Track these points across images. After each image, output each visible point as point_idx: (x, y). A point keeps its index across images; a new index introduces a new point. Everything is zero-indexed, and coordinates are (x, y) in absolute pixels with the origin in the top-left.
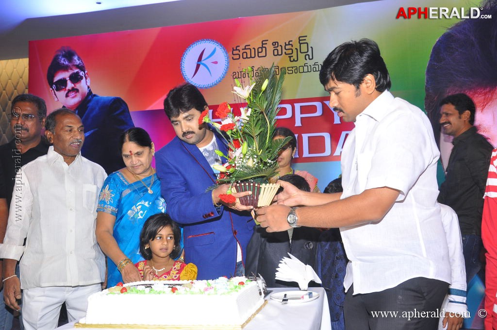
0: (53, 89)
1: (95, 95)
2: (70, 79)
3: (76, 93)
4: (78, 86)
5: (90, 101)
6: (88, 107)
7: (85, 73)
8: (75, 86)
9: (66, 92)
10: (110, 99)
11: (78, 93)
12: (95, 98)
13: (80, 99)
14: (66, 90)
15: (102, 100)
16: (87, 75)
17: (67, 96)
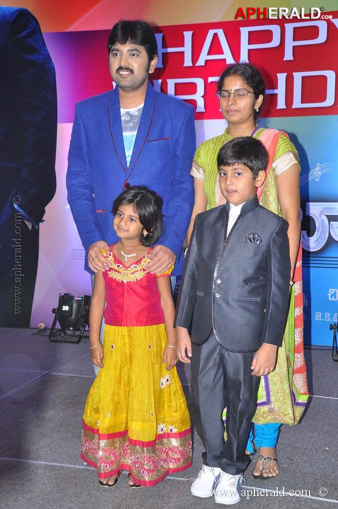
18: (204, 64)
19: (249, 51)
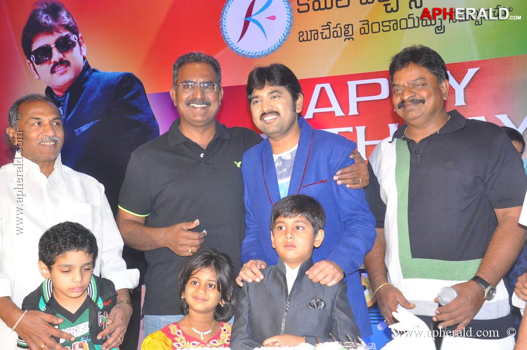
0: (32, 62)
1: (94, 70)
2: (56, 47)
3: (66, 67)
4: (68, 57)
5: (87, 79)
6: (85, 87)
7: (78, 37)
8: (64, 56)
9: (51, 65)
10: (117, 75)
11: (68, 68)
12: (94, 74)
13: (73, 77)
14: (50, 63)
15: (106, 78)
16: (81, 41)
17: (53, 71)
18: (312, 117)
19: (358, 103)
